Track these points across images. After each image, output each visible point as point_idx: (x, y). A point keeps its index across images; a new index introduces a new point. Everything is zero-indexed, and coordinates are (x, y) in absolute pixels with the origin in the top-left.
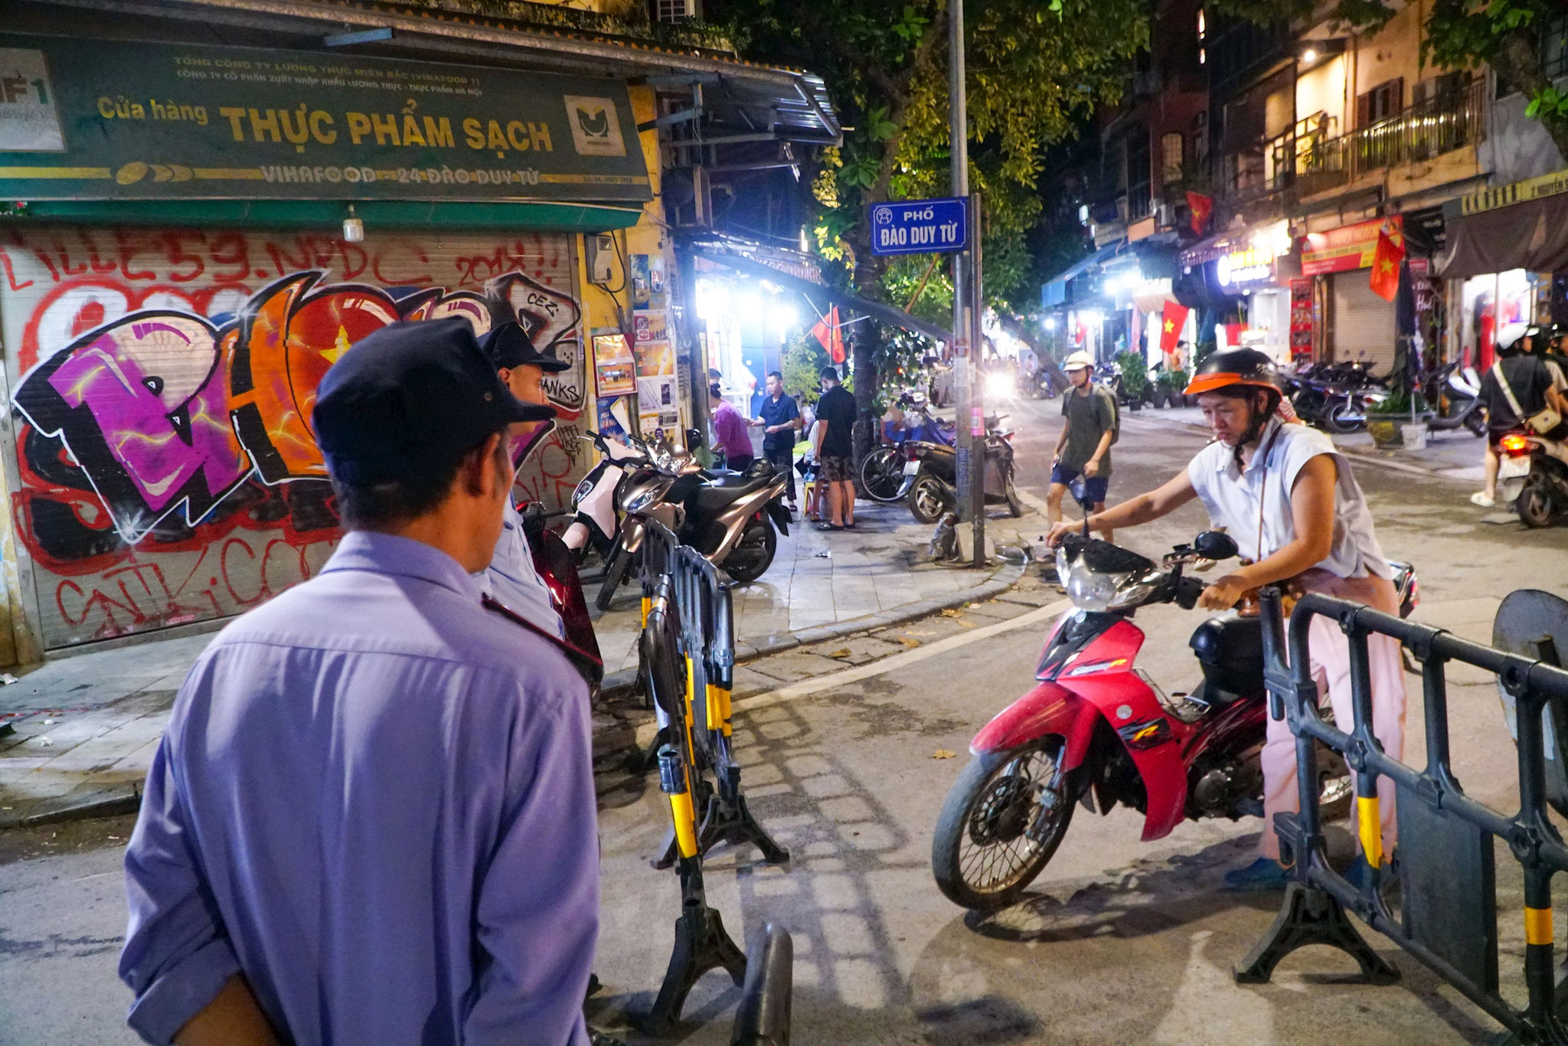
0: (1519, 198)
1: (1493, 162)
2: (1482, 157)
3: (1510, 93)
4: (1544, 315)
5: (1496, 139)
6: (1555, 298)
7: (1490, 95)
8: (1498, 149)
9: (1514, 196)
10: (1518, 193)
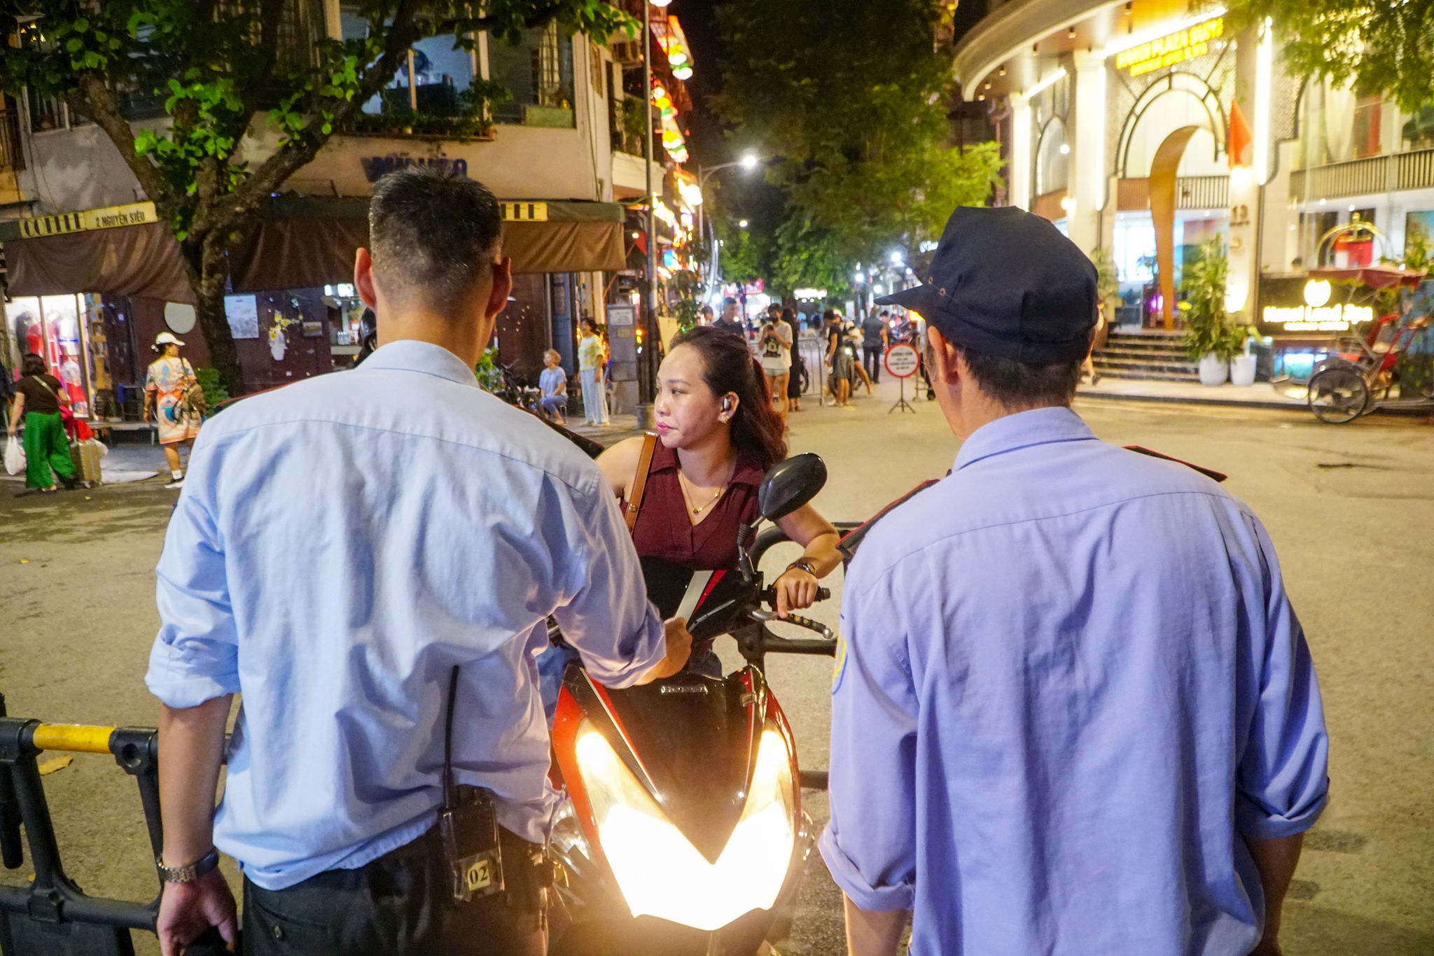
0: (83, 225)
1: (36, 190)
2: (22, 185)
3: (45, 130)
4: (98, 335)
5: (37, 169)
6: (108, 320)
7: (26, 127)
8: (39, 177)
9: (78, 225)
10: (81, 221)
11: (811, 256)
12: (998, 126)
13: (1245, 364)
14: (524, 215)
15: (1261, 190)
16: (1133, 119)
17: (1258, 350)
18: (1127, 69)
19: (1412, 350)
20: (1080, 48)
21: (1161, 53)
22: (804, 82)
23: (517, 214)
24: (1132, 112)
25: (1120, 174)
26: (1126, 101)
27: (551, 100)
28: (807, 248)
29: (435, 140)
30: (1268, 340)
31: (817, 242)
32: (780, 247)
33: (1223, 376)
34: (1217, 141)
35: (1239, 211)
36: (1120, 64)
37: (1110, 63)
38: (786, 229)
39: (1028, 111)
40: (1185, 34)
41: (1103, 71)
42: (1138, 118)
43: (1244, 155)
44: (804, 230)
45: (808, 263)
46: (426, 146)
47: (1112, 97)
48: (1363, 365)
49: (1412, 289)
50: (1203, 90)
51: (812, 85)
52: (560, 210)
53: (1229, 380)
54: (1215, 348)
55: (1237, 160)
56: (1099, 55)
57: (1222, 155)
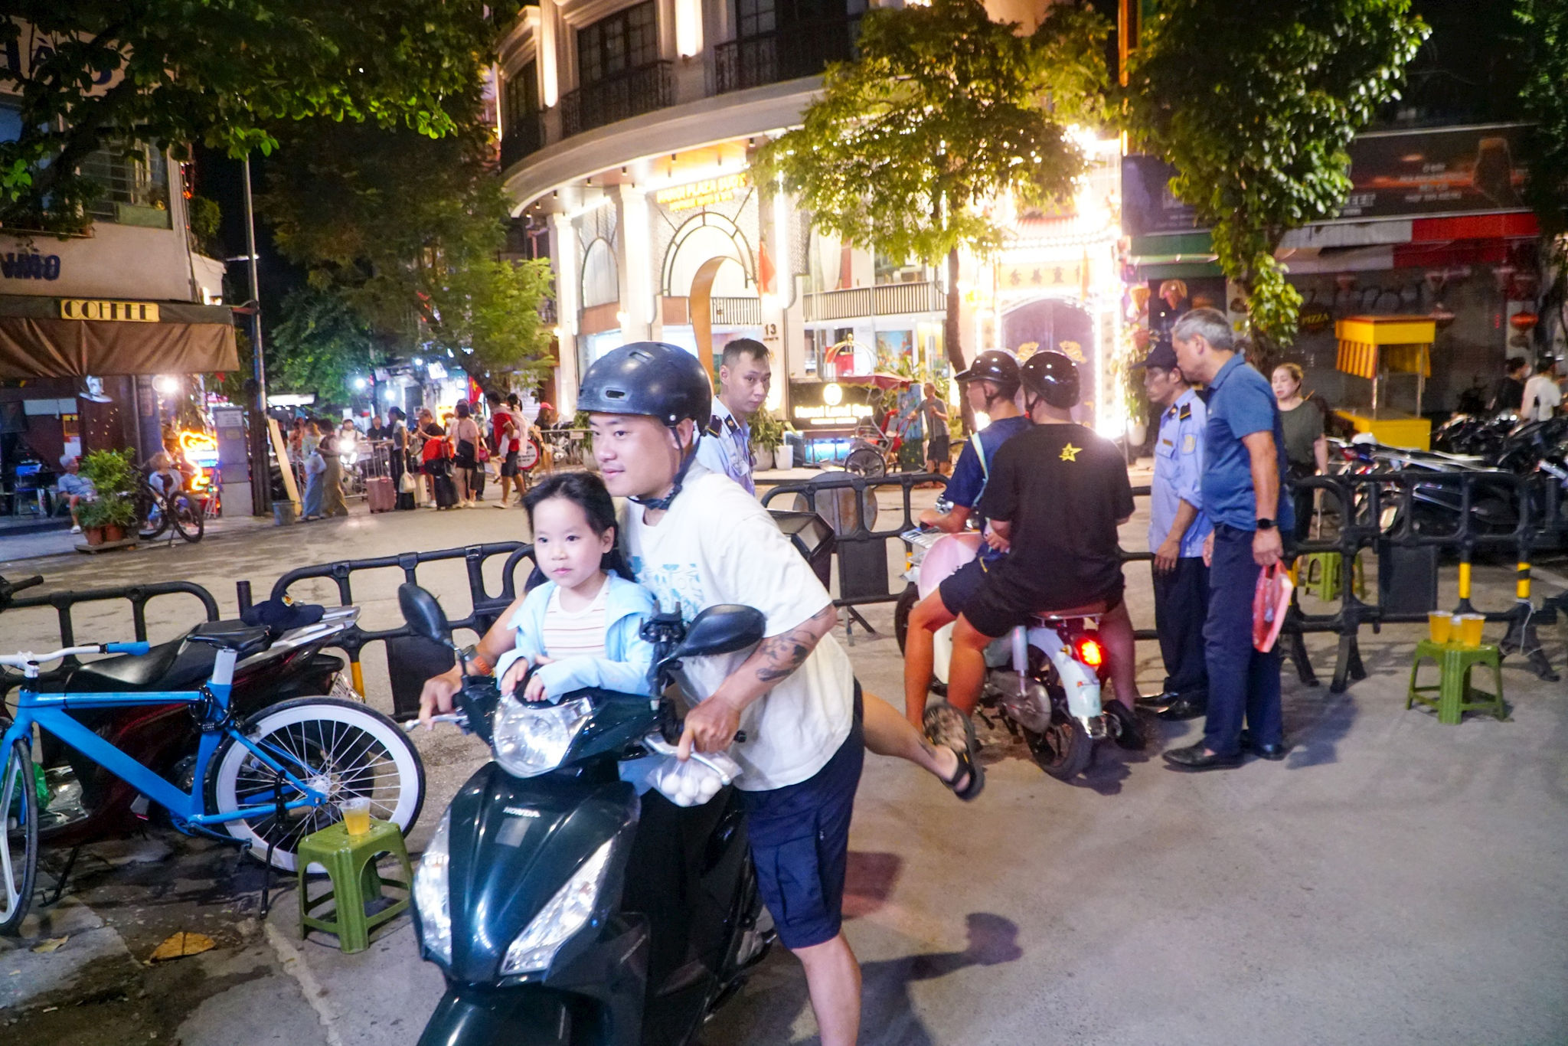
11: (317, 360)
12: (534, 240)
13: (785, 452)
14: (135, 315)
15: (785, 312)
16: (674, 248)
17: (792, 441)
18: (666, 204)
19: (907, 436)
20: (625, 183)
21: (695, 194)
22: (369, 192)
23: (128, 314)
24: (672, 241)
25: (666, 293)
26: (666, 232)
27: (144, 198)
28: (312, 351)
29: (25, 235)
30: (800, 433)
31: (322, 344)
32: (276, 349)
33: (770, 462)
34: (746, 272)
35: (770, 329)
36: (660, 199)
37: (651, 198)
38: (284, 330)
39: (571, 230)
40: (713, 183)
41: (644, 205)
42: (678, 247)
43: (770, 285)
44: (308, 332)
45: (314, 366)
46: (14, 240)
47: (653, 227)
48: (880, 447)
49: (905, 391)
50: (732, 229)
51: (379, 195)
52: (171, 310)
53: (774, 466)
54: (762, 440)
55: (766, 289)
56: (640, 191)
57: (750, 282)
